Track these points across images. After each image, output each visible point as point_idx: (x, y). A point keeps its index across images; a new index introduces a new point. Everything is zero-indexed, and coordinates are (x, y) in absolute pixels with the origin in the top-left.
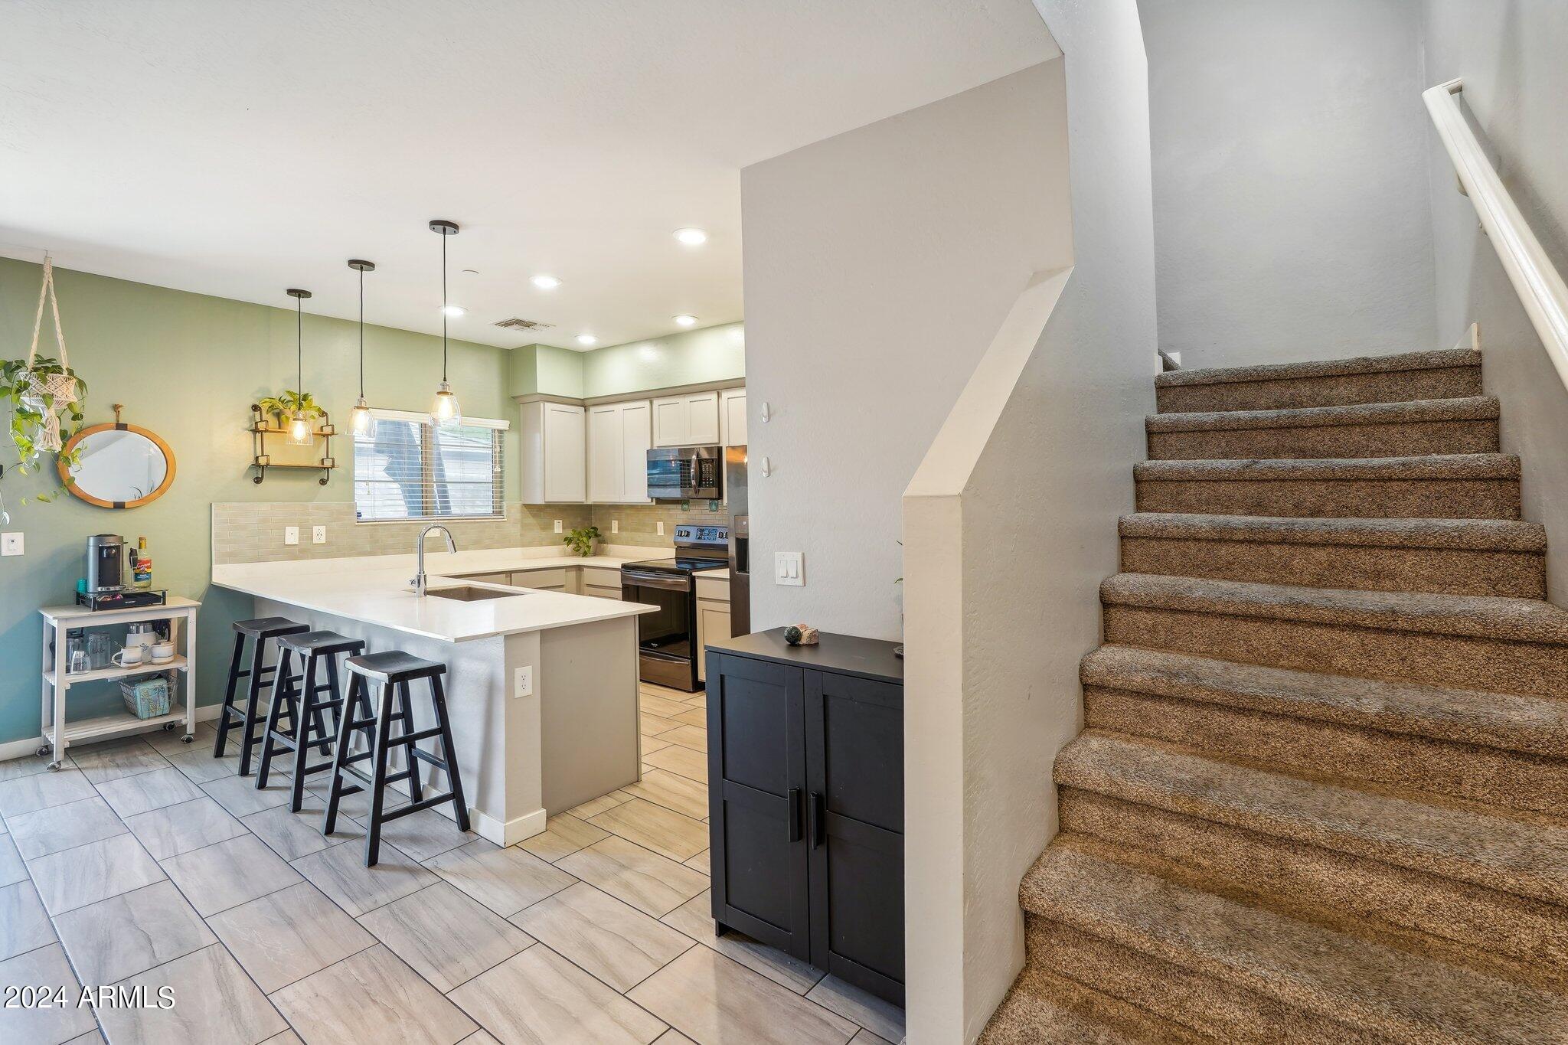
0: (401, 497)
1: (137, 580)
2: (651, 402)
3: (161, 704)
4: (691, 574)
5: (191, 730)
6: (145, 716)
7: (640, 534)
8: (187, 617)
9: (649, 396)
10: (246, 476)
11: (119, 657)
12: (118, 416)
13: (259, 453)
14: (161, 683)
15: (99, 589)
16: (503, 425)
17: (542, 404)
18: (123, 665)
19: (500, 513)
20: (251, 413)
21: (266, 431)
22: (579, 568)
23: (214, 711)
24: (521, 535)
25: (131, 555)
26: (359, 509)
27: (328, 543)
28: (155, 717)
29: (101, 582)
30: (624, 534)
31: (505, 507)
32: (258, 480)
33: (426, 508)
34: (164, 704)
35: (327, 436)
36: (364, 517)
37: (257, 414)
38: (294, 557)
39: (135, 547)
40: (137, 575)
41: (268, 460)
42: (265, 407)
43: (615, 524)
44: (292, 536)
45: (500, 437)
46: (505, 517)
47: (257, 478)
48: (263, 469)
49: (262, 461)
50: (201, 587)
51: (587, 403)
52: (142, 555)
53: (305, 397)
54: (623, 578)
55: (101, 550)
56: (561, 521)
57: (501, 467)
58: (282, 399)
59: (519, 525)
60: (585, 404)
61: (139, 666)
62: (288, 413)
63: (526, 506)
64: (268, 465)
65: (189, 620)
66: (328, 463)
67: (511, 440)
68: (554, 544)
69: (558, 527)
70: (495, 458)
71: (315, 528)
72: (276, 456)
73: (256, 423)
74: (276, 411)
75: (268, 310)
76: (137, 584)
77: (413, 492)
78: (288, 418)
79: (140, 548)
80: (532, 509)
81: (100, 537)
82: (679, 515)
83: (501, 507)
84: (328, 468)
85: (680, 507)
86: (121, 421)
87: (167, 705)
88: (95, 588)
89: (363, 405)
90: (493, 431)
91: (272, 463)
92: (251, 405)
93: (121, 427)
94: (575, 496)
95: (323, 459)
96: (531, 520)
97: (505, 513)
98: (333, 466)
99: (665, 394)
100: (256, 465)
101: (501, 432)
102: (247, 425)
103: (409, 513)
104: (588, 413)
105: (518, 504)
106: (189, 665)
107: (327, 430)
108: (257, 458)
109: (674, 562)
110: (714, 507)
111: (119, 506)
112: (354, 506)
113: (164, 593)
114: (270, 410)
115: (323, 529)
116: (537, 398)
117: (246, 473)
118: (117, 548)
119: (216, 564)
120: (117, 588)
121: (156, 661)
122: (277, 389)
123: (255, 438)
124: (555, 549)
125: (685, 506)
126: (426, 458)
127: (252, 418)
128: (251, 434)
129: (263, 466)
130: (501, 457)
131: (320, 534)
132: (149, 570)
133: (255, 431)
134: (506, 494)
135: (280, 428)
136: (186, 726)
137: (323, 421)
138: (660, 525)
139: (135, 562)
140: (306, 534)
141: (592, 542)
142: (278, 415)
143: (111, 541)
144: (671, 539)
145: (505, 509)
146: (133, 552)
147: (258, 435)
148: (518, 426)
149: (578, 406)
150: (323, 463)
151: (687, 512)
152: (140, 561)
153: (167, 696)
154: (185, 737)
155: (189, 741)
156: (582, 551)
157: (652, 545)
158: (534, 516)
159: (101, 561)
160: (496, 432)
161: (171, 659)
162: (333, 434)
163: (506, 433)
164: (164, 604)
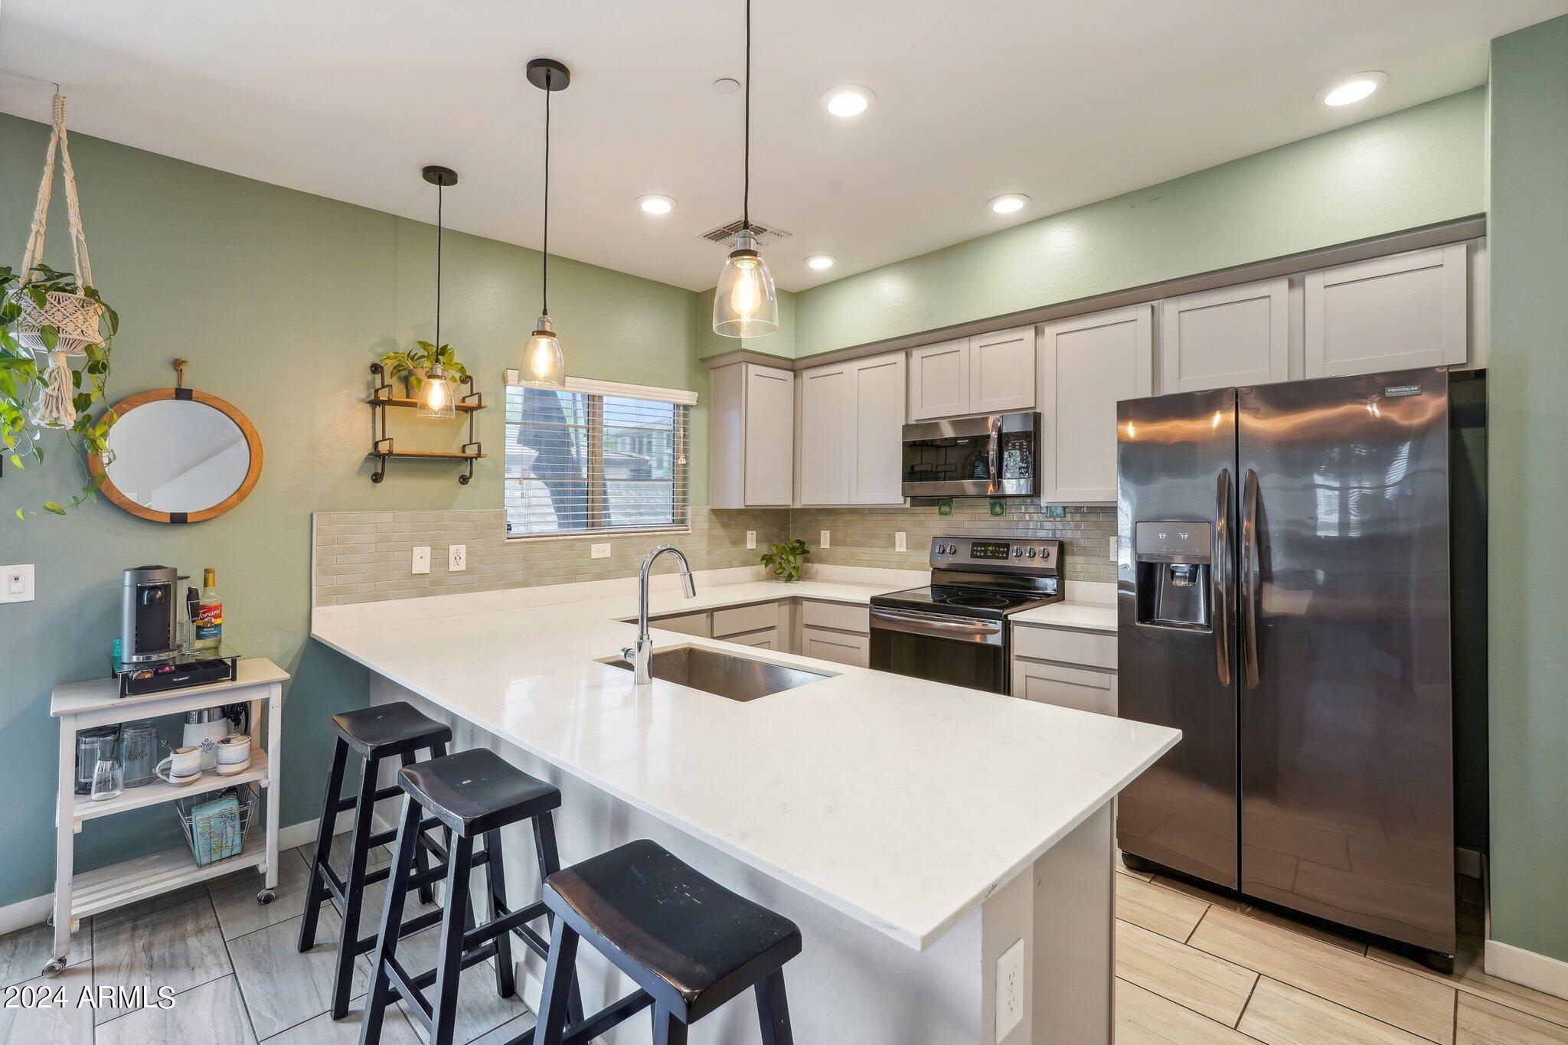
0: (549, 501)
1: (199, 637)
2: (908, 356)
3: (230, 840)
4: (1006, 616)
5: (271, 881)
6: (205, 860)
7: (866, 550)
8: (268, 699)
9: (904, 345)
10: (361, 471)
11: (166, 771)
12: (180, 378)
13: (379, 437)
14: (231, 805)
15: (135, 659)
16: (688, 397)
17: (744, 367)
18: (172, 780)
19: (683, 522)
20: (370, 376)
21: (390, 402)
22: (795, 601)
23: (308, 830)
24: (709, 553)
25: (189, 598)
26: (511, 520)
27: (469, 571)
28: (221, 860)
29: (140, 647)
30: (840, 549)
31: (690, 513)
32: (377, 478)
33: (593, 517)
34: (233, 836)
35: (469, 410)
36: (514, 530)
37: (378, 377)
38: (424, 593)
39: (198, 585)
40: (199, 628)
41: (391, 446)
42: (389, 366)
43: (825, 536)
44: (422, 561)
45: (685, 416)
46: (690, 527)
47: (376, 474)
48: (384, 458)
49: (384, 448)
50: (295, 643)
51: (799, 365)
52: (207, 598)
53: (442, 351)
54: (873, 617)
55: (139, 592)
56: (754, 532)
57: (686, 458)
58: (412, 354)
59: (705, 538)
60: (795, 367)
61: (197, 780)
62: (421, 373)
63: (716, 512)
64: (390, 453)
65: (272, 703)
66: (471, 451)
67: (699, 420)
68: (746, 564)
69: (751, 541)
70: (679, 444)
71: (452, 548)
72: (404, 437)
73: (376, 391)
74: (404, 373)
75: (395, 222)
76: (199, 644)
77: (565, 493)
78: (419, 381)
79: (206, 585)
80: (724, 516)
81: (142, 571)
82: (935, 523)
83: (683, 514)
84: (471, 459)
85: (936, 509)
86: (184, 386)
87: (238, 840)
88: (131, 658)
89: (548, 328)
90: (676, 406)
91: (397, 449)
92: (368, 364)
93: (183, 394)
94: (776, 496)
95: (464, 446)
96: (720, 532)
97: (689, 523)
98: (479, 455)
99: (925, 342)
100: (376, 455)
101: (686, 407)
102: (363, 395)
103: (560, 525)
104: (799, 381)
105: (705, 510)
106: (270, 777)
107: (472, 402)
108: (376, 444)
109: (929, 592)
110: (998, 509)
111: (179, 519)
112: (503, 515)
113: (234, 662)
114: (395, 371)
115: (462, 549)
116: (739, 357)
117: (363, 464)
118: (166, 588)
119: (318, 605)
120: (164, 656)
121: (223, 769)
122: (405, 342)
123: (374, 414)
124: (747, 571)
125: (945, 509)
126: (593, 445)
127: (370, 384)
128: (368, 408)
129: (384, 455)
130: (685, 444)
131: (458, 557)
132: (218, 621)
133: (375, 403)
134: (691, 496)
135: (408, 397)
136: (264, 875)
137: (465, 389)
138: (901, 537)
139: (196, 610)
140: (440, 558)
141: (795, 560)
142: (406, 381)
143: (159, 578)
144: (925, 557)
145: (689, 516)
146: (192, 594)
147: (379, 410)
148: (709, 400)
149: (787, 370)
150: (464, 451)
151: (948, 517)
152: (204, 607)
153: (238, 827)
154: (263, 893)
155: (268, 900)
156: (786, 574)
157: (887, 565)
158: (724, 526)
159: (142, 612)
160: (681, 408)
161: (245, 765)
162: (479, 407)
163: (692, 412)
164: (234, 679)
